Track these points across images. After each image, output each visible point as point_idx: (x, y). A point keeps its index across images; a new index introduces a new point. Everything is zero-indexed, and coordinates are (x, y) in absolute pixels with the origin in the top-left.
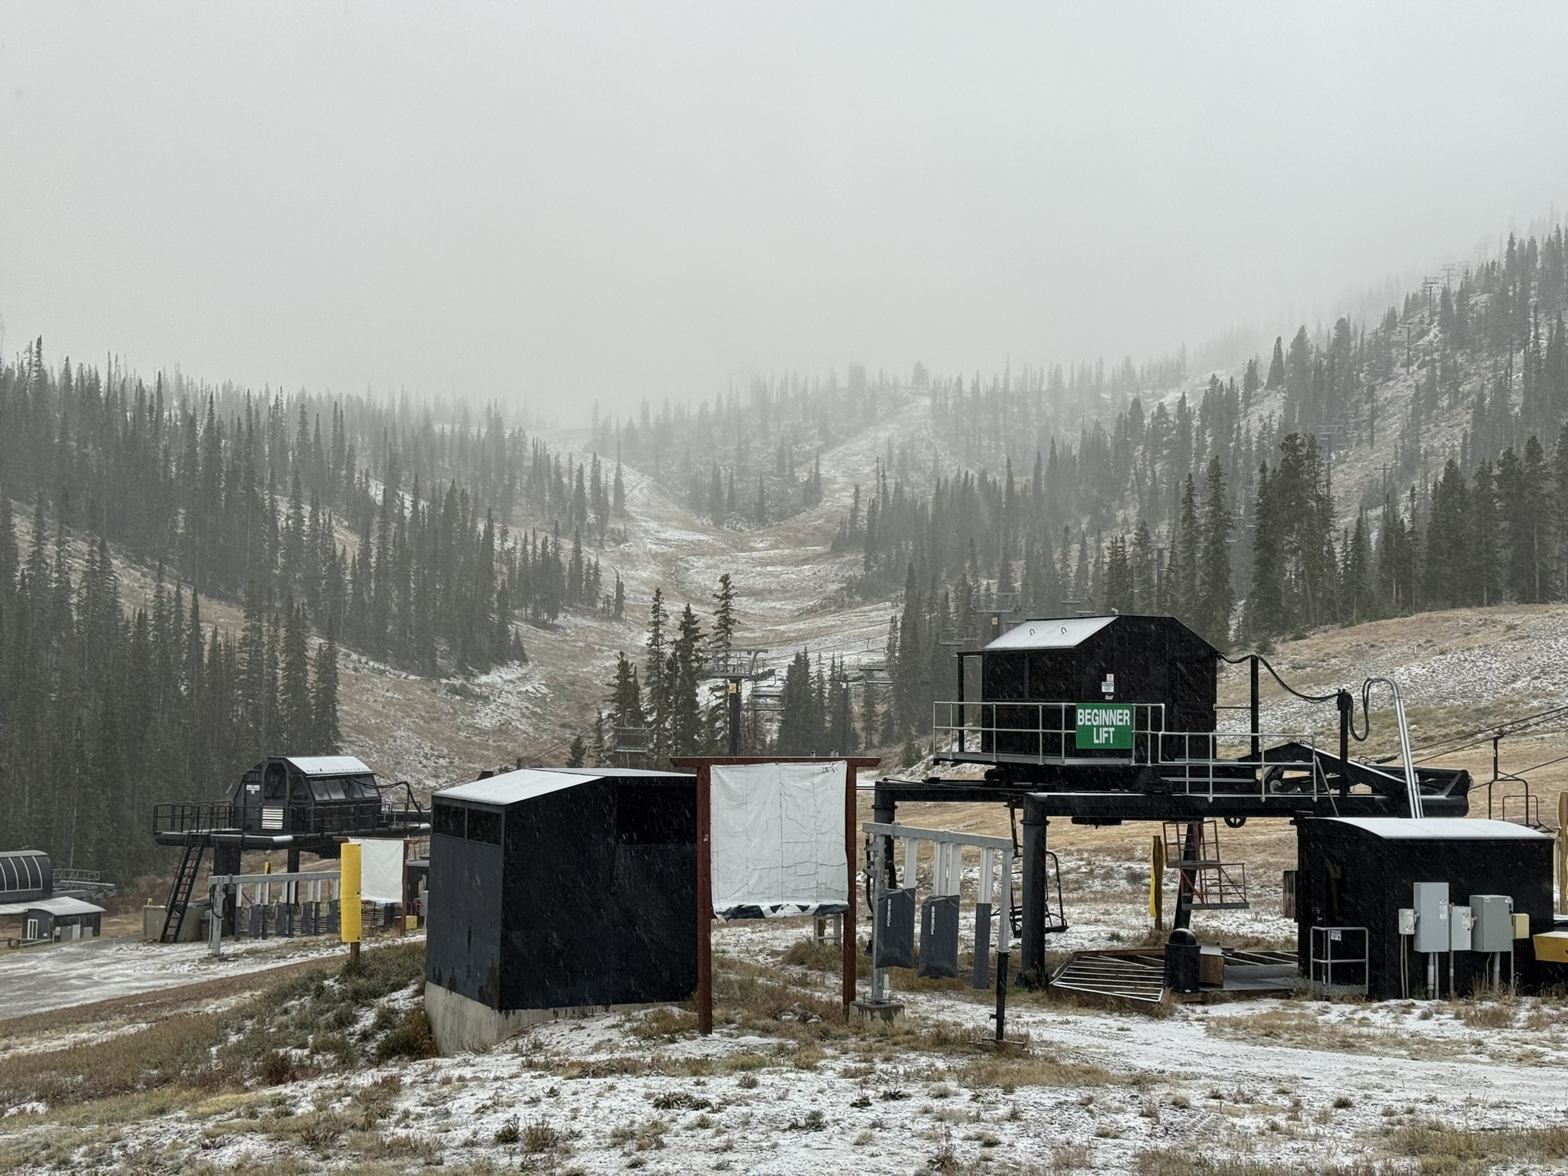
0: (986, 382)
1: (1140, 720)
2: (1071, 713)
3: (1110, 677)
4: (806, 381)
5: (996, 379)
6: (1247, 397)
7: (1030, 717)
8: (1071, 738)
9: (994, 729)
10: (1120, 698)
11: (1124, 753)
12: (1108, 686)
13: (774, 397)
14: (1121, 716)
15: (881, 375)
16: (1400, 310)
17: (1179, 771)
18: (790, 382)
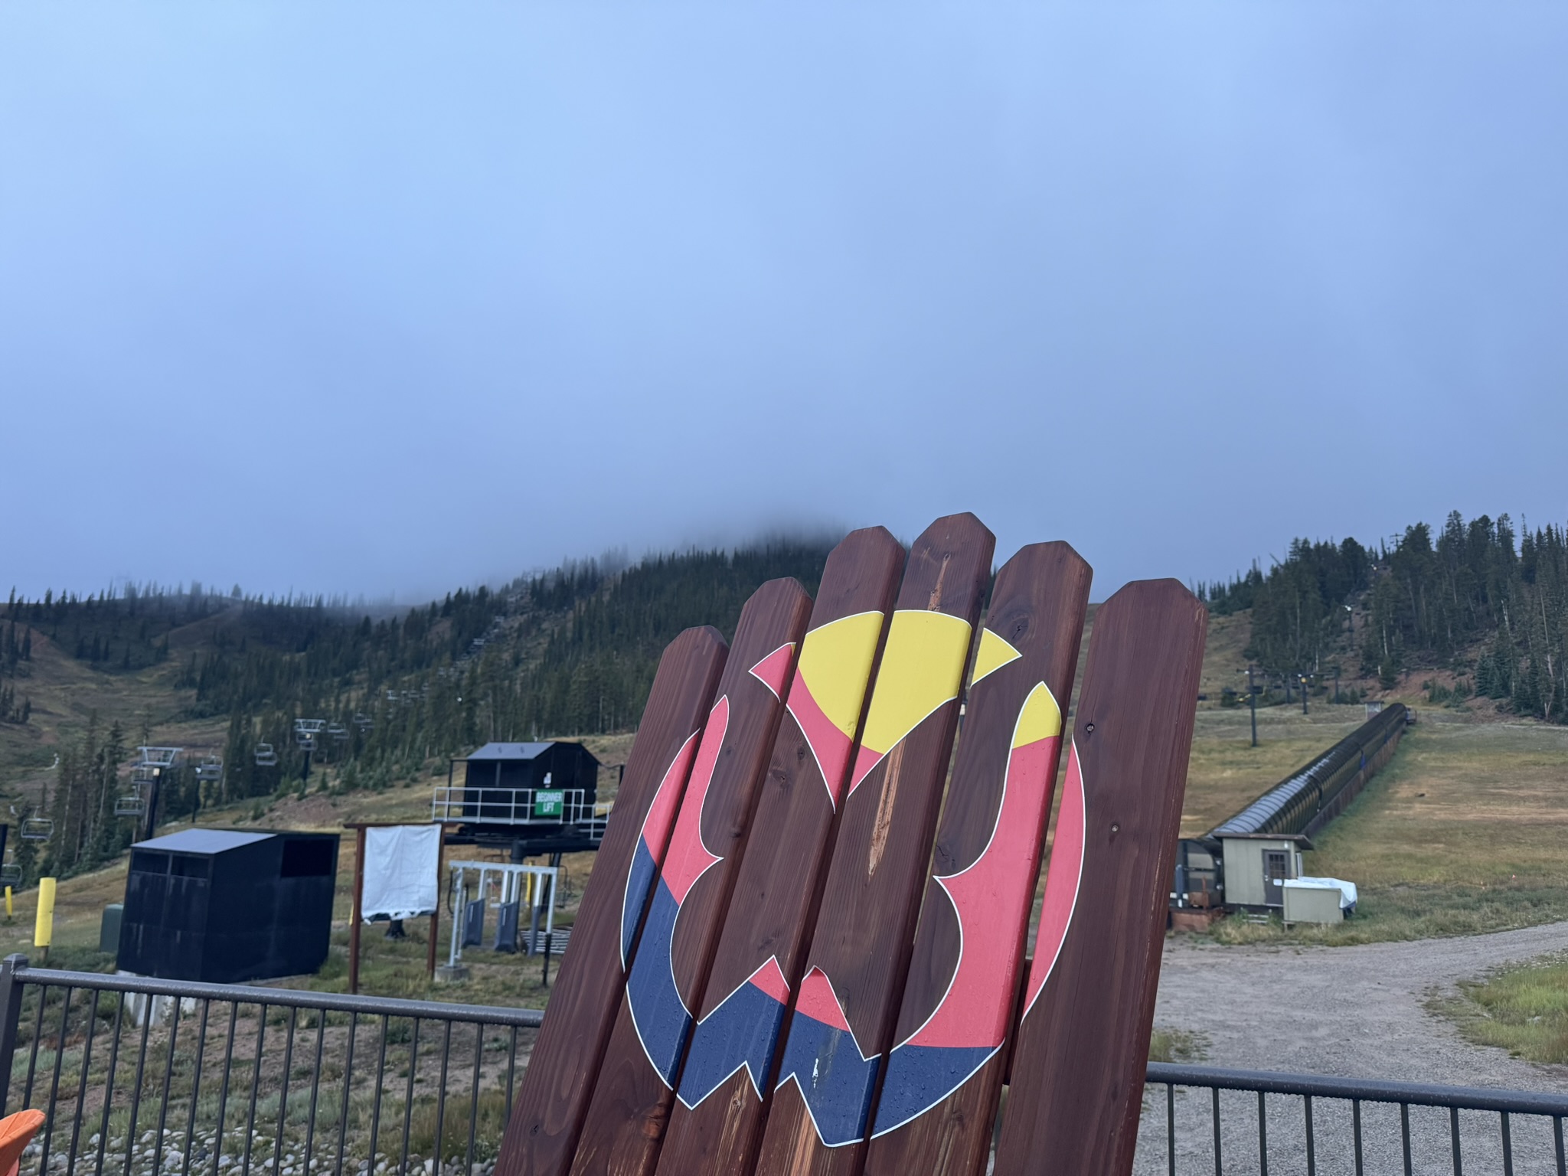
0: (277, 602)
1: (568, 798)
2: (534, 795)
3: (549, 775)
4: (163, 589)
5: (283, 598)
6: (430, 621)
7: (507, 797)
8: (532, 809)
9: (479, 804)
10: (555, 786)
11: (557, 817)
12: (548, 780)
13: (140, 595)
14: (557, 796)
15: (212, 590)
16: (511, 586)
17: (588, 826)
18: (152, 587)
